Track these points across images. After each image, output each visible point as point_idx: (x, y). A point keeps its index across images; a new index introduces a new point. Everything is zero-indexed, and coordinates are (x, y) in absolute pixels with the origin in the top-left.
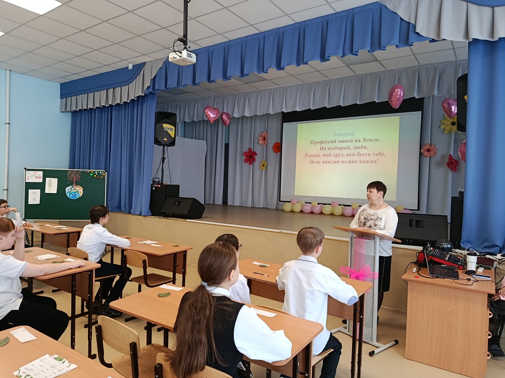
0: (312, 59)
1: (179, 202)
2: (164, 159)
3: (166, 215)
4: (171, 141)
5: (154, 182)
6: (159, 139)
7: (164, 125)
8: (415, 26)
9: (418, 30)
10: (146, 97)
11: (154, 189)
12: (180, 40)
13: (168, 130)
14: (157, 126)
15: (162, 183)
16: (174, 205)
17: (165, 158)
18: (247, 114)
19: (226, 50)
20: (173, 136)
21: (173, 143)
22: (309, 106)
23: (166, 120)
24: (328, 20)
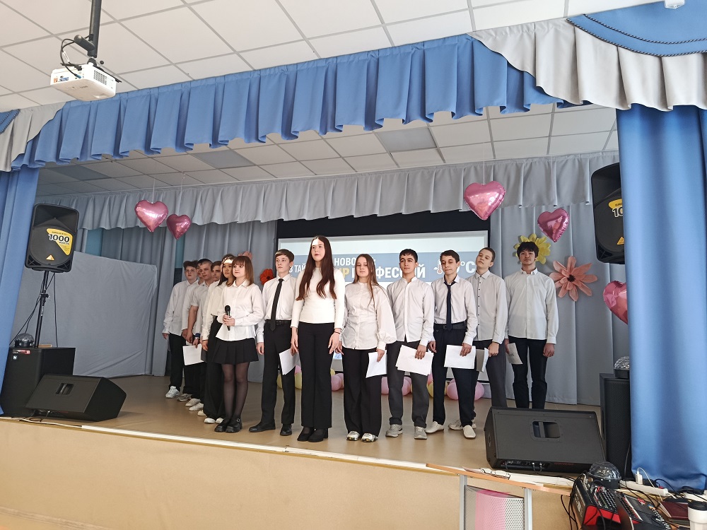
0: (352, 121)
1: (70, 386)
2: (44, 296)
3: (37, 415)
4: (65, 261)
5: (17, 343)
6: (37, 258)
7: (50, 231)
8: (534, 78)
10: (16, 176)
11: (15, 358)
12: (81, 42)
13: (58, 241)
14: (33, 231)
15: (36, 346)
16: (58, 392)
17: (47, 296)
18: (218, 220)
19: (185, 96)
20: (68, 253)
21: (66, 266)
22: (326, 212)
23: (55, 221)
24: (378, 59)
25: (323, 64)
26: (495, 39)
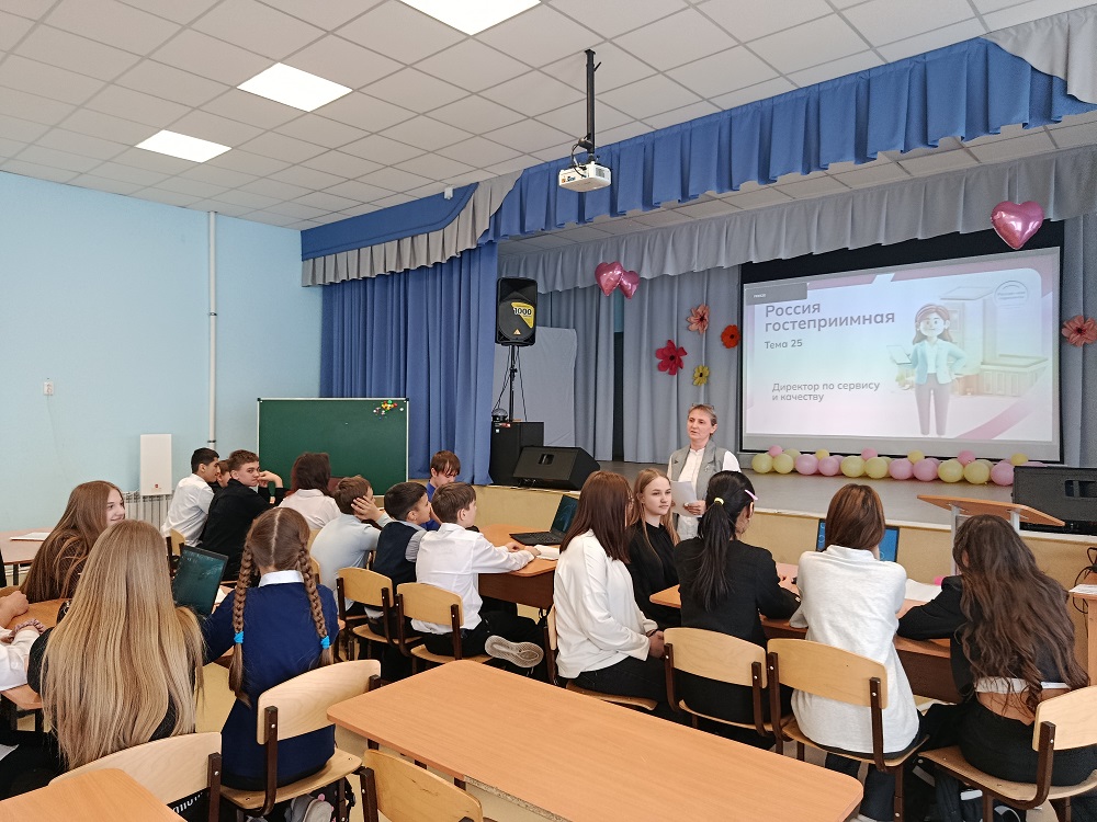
0: (840, 158)
1: (550, 457)
2: (513, 371)
3: (524, 483)
4: (528, 334)
5: (495, 417)
6: (506, 334)
7: (514, 304)
8: (1065, 84)
9: (1072, 91)
10: (478, 251)
11: (498, 431)
12: (581, 144)
13: (522, 315)
14: (500, 307)
15: (511, 421)
16: (540, 462)
17: (516, 370)
18: (670, 271)
19: (649, 149)
20: (531, 326)
21: (530, 340)
22: (809, 246)
23: (515, 294)
24: (869, 81)
25: (804, 93)
26: (1016, 39)
